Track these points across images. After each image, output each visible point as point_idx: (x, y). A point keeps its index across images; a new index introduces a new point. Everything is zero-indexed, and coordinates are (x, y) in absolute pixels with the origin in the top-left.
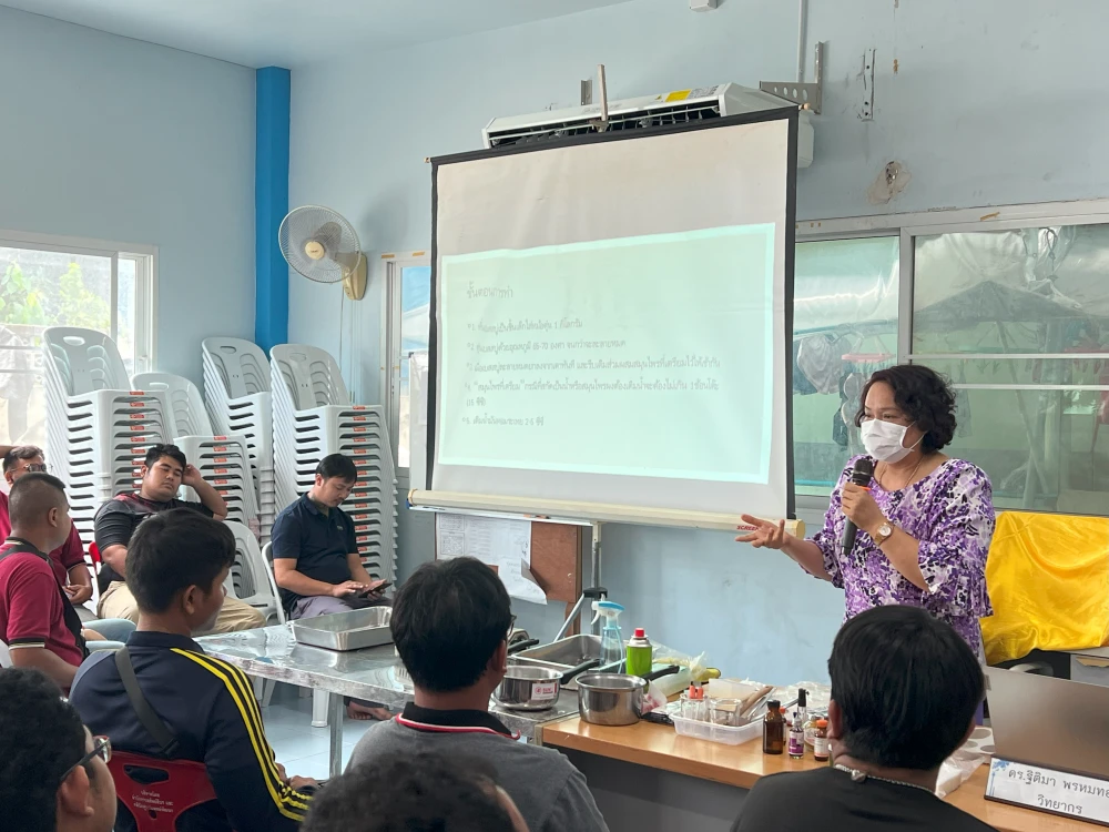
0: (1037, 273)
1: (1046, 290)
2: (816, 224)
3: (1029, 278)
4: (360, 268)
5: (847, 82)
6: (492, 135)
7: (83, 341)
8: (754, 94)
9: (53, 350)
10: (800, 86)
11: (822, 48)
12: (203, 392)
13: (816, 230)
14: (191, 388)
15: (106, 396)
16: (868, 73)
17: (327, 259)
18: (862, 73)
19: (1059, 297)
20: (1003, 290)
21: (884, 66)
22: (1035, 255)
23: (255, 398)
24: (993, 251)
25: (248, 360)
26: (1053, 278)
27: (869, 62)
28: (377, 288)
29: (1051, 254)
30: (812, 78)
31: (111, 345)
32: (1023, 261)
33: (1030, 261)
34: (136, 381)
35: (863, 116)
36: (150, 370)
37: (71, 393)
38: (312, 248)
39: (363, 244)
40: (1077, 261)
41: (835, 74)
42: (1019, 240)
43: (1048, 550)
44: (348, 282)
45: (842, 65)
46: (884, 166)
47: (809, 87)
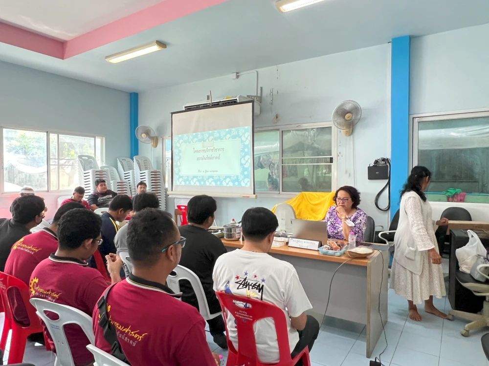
0: (311, 140)
1: (313, 144)
2: (261, 128)
3: (309, 141)
4: (155, 140)
5: (267, 96)
6: (185, 107)
7: (87, 158)
8: (245, 98)
9: (80, 160)
10: (257, 97)
11: (261, 88)
12: (117, 170)
14: (115, 169)
15: (93, 171)
16: (272, 94)
17: (147, 138)
18: (270, 94)
19: (316, 145)
20: (303, 144)
21: (275, 92)
22: (311, 136)
23: (130, 171)
24: (302, 135)
25: (129, 163)
26: (315, 141)
27: (272, 91)
28: (160, 145)
29: (314, 136)
30: (259, 95)
31: (94, 159)
32: (308, 137)
33: (310, 137)
34: (101, 168)
35: (271, 103)
36: (104, 165)
37: (85, 170)
38: (143, 135)
39: (156, 134)
40: (319, 137)
41: (264, 94)
42: (307, 133)
43: (311, 200)
44: (152, 143)
45: (266, 92)
46: (275, 115)
47: (258, 97)
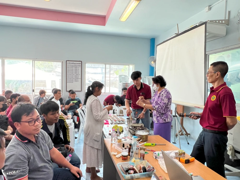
2: (227, 47)
7: (124, 76)
9: (119, 77)
10: (222, 20)
13: (228, 49)
15: (123, 83)
18: (238, 15)
27: (239, 12)
31: (128, 77)
35: (238, 23)
37: (120, 83)
45: (233, 14)
47: (226, 20)
